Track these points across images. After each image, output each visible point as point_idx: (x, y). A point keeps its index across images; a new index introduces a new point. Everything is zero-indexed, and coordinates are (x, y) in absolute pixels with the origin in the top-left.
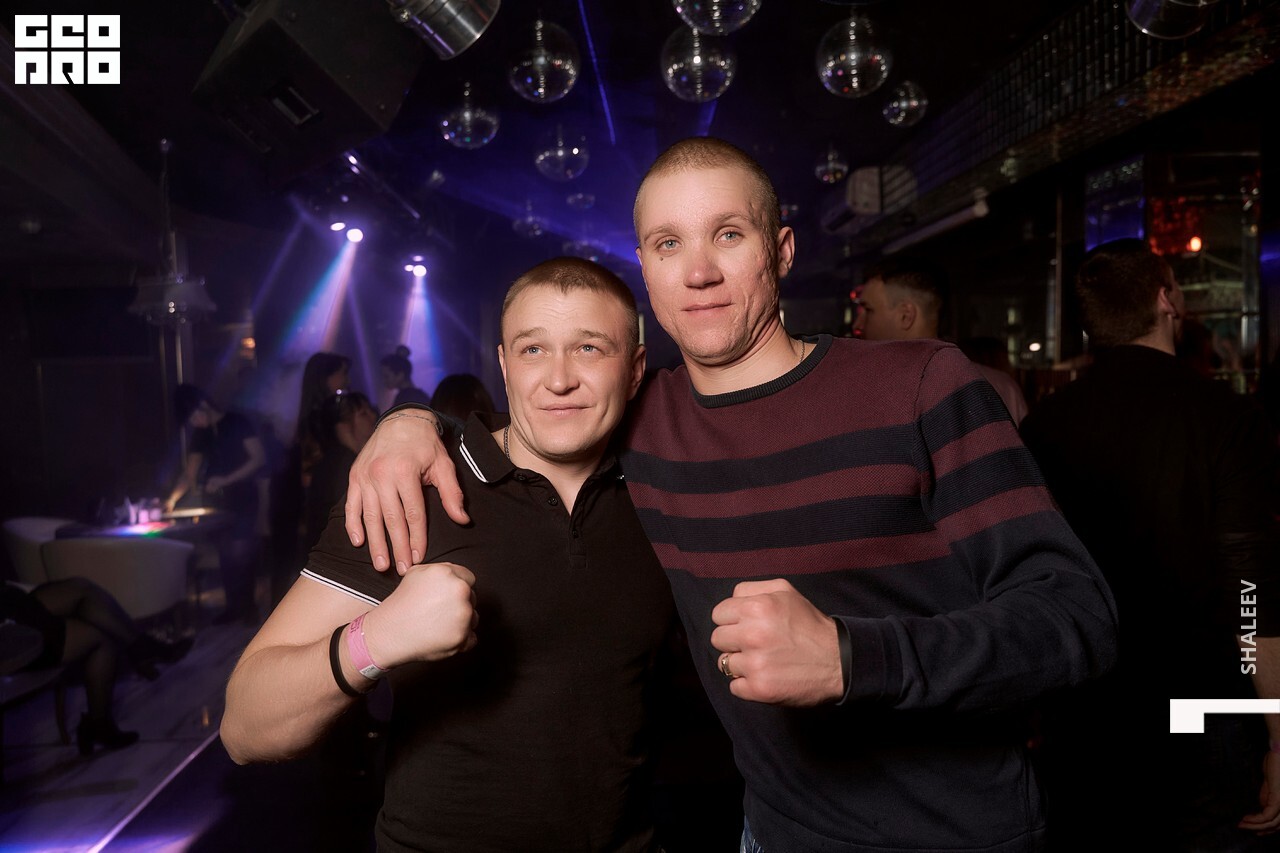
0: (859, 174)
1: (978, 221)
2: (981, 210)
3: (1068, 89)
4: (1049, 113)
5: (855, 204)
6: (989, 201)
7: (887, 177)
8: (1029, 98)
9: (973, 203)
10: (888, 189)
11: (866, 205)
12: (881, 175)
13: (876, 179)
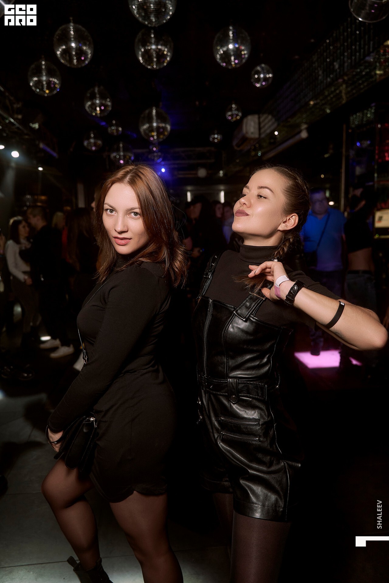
0: (250, 117)
1: (303, 141)
2: (304, 135)
3: (337, 66)
4: (329, 80)
5: (247, 133)
6: (308, 130)
7: (262, 119)
8: (320, 73)
9: (300, 132)
10: (262, 125)
11: (252, 133)
12: (259, 118)
13: (257, 120)
